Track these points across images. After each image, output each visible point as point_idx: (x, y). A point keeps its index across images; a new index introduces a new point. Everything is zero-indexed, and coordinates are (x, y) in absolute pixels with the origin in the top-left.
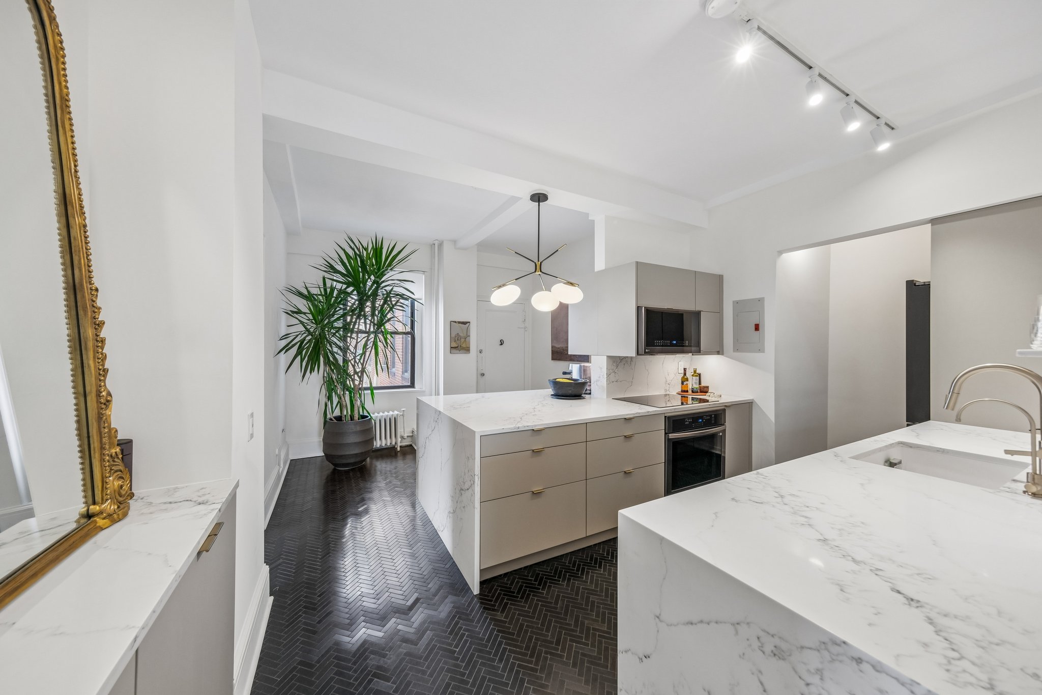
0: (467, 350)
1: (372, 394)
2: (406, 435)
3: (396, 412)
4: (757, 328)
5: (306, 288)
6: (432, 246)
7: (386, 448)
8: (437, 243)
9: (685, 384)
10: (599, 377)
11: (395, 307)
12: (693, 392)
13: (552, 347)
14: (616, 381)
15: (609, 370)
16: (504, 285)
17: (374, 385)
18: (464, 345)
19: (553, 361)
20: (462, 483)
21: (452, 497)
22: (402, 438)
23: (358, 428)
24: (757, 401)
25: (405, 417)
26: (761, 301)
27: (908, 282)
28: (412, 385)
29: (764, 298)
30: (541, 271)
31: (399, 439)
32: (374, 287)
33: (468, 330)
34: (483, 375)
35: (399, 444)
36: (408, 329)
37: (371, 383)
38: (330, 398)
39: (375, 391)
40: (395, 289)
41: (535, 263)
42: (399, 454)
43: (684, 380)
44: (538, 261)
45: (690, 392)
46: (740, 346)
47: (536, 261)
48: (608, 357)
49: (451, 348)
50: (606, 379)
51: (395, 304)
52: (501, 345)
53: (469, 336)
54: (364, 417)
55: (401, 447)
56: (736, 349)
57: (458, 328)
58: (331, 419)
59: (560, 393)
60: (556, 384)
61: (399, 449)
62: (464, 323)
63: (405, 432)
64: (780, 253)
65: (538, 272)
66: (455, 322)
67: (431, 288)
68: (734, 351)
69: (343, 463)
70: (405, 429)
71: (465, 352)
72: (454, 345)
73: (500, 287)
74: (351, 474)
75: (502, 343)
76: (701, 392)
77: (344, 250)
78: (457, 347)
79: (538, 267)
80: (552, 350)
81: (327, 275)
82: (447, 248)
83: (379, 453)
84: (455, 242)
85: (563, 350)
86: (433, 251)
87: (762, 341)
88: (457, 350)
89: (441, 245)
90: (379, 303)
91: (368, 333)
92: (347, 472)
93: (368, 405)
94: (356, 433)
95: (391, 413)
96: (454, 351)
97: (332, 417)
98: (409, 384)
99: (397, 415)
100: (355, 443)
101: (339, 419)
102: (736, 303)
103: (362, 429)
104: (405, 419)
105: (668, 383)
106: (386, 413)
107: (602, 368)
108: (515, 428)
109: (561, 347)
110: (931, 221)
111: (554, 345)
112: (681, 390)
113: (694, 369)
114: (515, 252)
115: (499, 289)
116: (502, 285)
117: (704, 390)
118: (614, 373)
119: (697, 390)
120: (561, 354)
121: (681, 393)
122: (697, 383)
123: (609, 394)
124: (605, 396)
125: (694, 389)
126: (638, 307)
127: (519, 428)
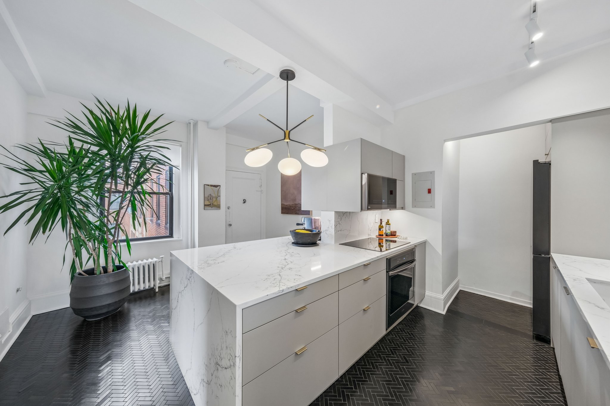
0: (218, 207)
1: (129, 246)
2: (164, 278)
3: (155, 259)
4: (429, 191)
5: (42, 144)
6: (188, 124)
7: (145, 290)
8: (192, 122)
9: (381, 230)
10: (328, 228)
11: (151, 170)
12: (387, 235)
13: (282, 204)
14: (340, 231)
15: (336, 222)
16: (257, 148)
17: (130, 237)
18: (215, 203)
19: (282, 214)
20: (219, 358)
21: (206, 365)
22: (161, 279)
23: (111, 280)
24: (429, 240)
25: (163, 263)
26: (432, 173)
27: (534, 161)
28: (171, 235)
29: (434, 171)
30: (289, 139)
31: (158, 282)
32: (128, 151)
33: (218, 192)
34: (230, 225)
35: (157, 285)
36: (167, 190)
37: (127, 236)
38: (78, 254)
39: (131, 243)
40: (152, 154)
41: (285, 132)
42: (157, 294)
43: (380, 228)
44: (287, 130)
45: (384, 235)
46: (415, 204)
47: (285, 129)
48: (336, 212)
49: (205, 205)
50: (334, 229)
51: (152, 168)
52: (244, 203)
53: (220, 196)
54: (119, 268)
55: (159, 287)
56: (414, 206)
57: (210, 190)
58: (80, 274)
59: (300, 242)
60: (295, 234)
61: (157, 290)
62: (216, 186)
63: (164, 275)
64: (445, 141)
65: (287, 139)
66: (208, 185)
67: (187, 158)
69: (93, 314)
70: (163, 273)
71: (216, 208)
72: (207, 203)
73: (253, 149)
74: (102, 325)
75: (244, 202)
76: (392, 235)
77: (91, 112)
78: (210, 205)
79: (287, 135)
80: (282, 207)
81: (73, 135)
82: (201, 127)
83: (137, 296)
84: (207, 122)
85: (290, 206)
86: (189, 128)
87: (433, 200)
88: (210, 207)
89: (196, 124)
90: (134, 165)
91: (124, 193)
92: (99, 322)
93: (125, 257)
94: (108, 284)
95: (150, 260)
96: (207, 208)
97: (81, 272)
98: (168, 235)
99: (156, 262)
100: (107, 294)
101: (91, 272)
102: (414, 175)
103: (115, 280)
104: (163, 265)
105: (370, 229)
106: (145, 261)
107: (331, 220)
108: (279, 292)
109: (293, 205)
110: (551, 121)
111: (283, 203)
112: (379, 234)
113: (387, 219)
114: (267, 120)
115: (252, 151)
116: (255, 148)
117: (393, 234)
118: (339, 224)
119: (388, 234)
120: (293, 210)
121: (378, 236)
122: (389, 229)
123: (336, 240)
124: (333, 242)
125: (387, 233)
126: (362, 174)
127: (283, 291)
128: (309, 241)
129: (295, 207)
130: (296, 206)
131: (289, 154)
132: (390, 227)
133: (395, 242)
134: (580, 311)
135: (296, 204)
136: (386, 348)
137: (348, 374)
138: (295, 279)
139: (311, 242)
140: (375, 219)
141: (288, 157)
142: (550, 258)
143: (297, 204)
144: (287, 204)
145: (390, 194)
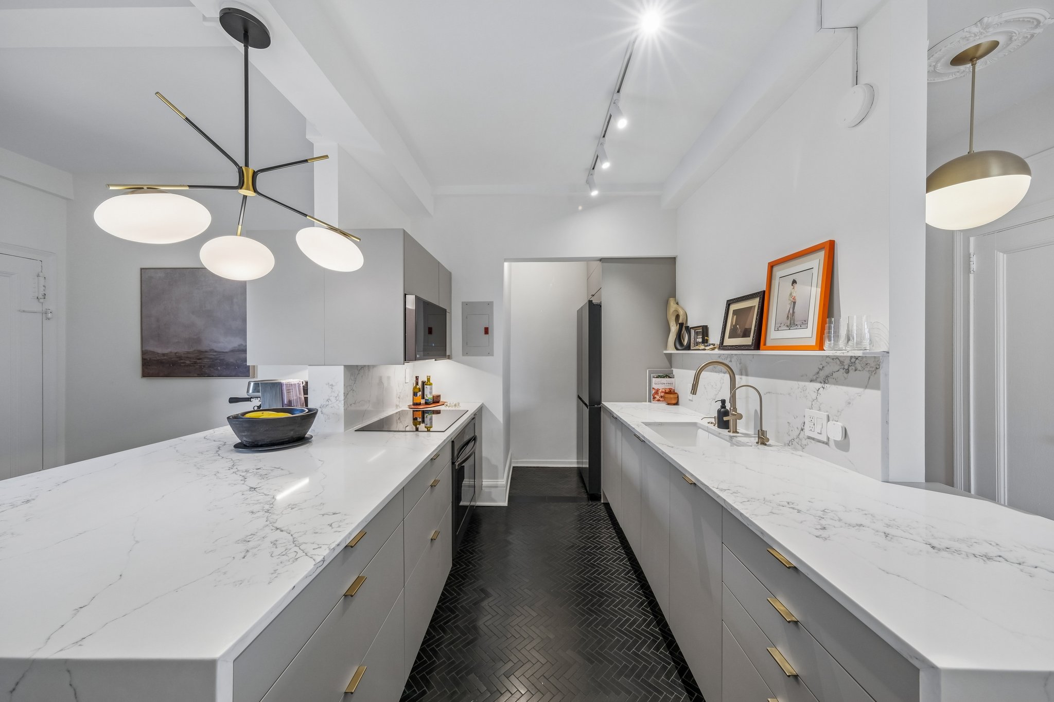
4: (486, 331)
9: (418, 395)
10: (328, 400)
12: (426, 403)
13: (144, 353)
14: (354, 404)
15: (347, 387)
16: (152, 189)
19: (145, 380)
24: (486, 404)
26: (490, 304)
29: (492, 302)
30: (255, 190)
41: (240, 168)
43: (416, 391)
44: (247, 166)
45: (422, 404)
46: (469, 349)
47: (241, 164)
50: (343, 402)
56: (466, 353)
64: (505, 260)
65: (248, 189)
68: (463, 355)
73: (137, 189)
76: (434, 402)
79: (247, 178)
80: (143, 359)
85: (180, 358)
87: (491, 344)
102: (465, 305)
105: (398, 396)
107: (334, 384)
108: (317, 566)
109: (188, 353)
110: (602, 260)
111: (150, 348)
112: (413, 403)
113: (427, 376)
114: (187, 118)
115: (132, 193)
116: (145, 187)
117: (436, 400)
118: (352, 391)
119: (430, 400)
120: (189, 365)
121: (413, 407)
122: (431, 393)
123: (348, 424)
124: (341, 428)
125: (428, 400)
126: (405, 295)
127: (324, 561)
128: (291, 434)
129: (199, 359)
130: (201, 357)
131: (240, 227)
132: (431, 389)
133: (438, 412)
134: (663, 454)
135: (201, 352)
136: (454, 590)
137: (418, 673)
138: (331, 525)
139: (295, 436)
140: (405, 377)
141: (237, 235)
142: (601, 407)
143: (206, 352)
144: (166, 351)
145: (429, 334)
